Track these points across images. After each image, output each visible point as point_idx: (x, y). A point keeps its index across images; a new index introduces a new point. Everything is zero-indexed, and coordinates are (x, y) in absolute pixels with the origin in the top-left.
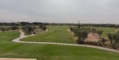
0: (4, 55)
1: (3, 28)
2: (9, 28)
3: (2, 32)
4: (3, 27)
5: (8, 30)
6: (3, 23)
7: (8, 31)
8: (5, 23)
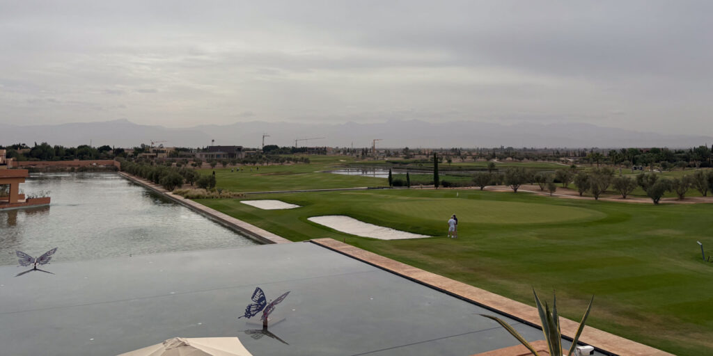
0: (684, 339)
1: (654, 179)
2: (687, 180)
3: (650, 201)
4: (648, 171)
5: (680, 190)
6: (648, 151)
7: (681, 197)
8: (655, 151)
